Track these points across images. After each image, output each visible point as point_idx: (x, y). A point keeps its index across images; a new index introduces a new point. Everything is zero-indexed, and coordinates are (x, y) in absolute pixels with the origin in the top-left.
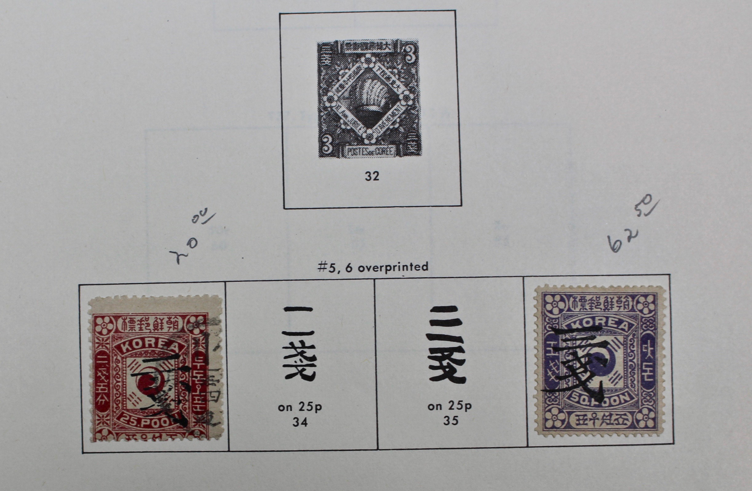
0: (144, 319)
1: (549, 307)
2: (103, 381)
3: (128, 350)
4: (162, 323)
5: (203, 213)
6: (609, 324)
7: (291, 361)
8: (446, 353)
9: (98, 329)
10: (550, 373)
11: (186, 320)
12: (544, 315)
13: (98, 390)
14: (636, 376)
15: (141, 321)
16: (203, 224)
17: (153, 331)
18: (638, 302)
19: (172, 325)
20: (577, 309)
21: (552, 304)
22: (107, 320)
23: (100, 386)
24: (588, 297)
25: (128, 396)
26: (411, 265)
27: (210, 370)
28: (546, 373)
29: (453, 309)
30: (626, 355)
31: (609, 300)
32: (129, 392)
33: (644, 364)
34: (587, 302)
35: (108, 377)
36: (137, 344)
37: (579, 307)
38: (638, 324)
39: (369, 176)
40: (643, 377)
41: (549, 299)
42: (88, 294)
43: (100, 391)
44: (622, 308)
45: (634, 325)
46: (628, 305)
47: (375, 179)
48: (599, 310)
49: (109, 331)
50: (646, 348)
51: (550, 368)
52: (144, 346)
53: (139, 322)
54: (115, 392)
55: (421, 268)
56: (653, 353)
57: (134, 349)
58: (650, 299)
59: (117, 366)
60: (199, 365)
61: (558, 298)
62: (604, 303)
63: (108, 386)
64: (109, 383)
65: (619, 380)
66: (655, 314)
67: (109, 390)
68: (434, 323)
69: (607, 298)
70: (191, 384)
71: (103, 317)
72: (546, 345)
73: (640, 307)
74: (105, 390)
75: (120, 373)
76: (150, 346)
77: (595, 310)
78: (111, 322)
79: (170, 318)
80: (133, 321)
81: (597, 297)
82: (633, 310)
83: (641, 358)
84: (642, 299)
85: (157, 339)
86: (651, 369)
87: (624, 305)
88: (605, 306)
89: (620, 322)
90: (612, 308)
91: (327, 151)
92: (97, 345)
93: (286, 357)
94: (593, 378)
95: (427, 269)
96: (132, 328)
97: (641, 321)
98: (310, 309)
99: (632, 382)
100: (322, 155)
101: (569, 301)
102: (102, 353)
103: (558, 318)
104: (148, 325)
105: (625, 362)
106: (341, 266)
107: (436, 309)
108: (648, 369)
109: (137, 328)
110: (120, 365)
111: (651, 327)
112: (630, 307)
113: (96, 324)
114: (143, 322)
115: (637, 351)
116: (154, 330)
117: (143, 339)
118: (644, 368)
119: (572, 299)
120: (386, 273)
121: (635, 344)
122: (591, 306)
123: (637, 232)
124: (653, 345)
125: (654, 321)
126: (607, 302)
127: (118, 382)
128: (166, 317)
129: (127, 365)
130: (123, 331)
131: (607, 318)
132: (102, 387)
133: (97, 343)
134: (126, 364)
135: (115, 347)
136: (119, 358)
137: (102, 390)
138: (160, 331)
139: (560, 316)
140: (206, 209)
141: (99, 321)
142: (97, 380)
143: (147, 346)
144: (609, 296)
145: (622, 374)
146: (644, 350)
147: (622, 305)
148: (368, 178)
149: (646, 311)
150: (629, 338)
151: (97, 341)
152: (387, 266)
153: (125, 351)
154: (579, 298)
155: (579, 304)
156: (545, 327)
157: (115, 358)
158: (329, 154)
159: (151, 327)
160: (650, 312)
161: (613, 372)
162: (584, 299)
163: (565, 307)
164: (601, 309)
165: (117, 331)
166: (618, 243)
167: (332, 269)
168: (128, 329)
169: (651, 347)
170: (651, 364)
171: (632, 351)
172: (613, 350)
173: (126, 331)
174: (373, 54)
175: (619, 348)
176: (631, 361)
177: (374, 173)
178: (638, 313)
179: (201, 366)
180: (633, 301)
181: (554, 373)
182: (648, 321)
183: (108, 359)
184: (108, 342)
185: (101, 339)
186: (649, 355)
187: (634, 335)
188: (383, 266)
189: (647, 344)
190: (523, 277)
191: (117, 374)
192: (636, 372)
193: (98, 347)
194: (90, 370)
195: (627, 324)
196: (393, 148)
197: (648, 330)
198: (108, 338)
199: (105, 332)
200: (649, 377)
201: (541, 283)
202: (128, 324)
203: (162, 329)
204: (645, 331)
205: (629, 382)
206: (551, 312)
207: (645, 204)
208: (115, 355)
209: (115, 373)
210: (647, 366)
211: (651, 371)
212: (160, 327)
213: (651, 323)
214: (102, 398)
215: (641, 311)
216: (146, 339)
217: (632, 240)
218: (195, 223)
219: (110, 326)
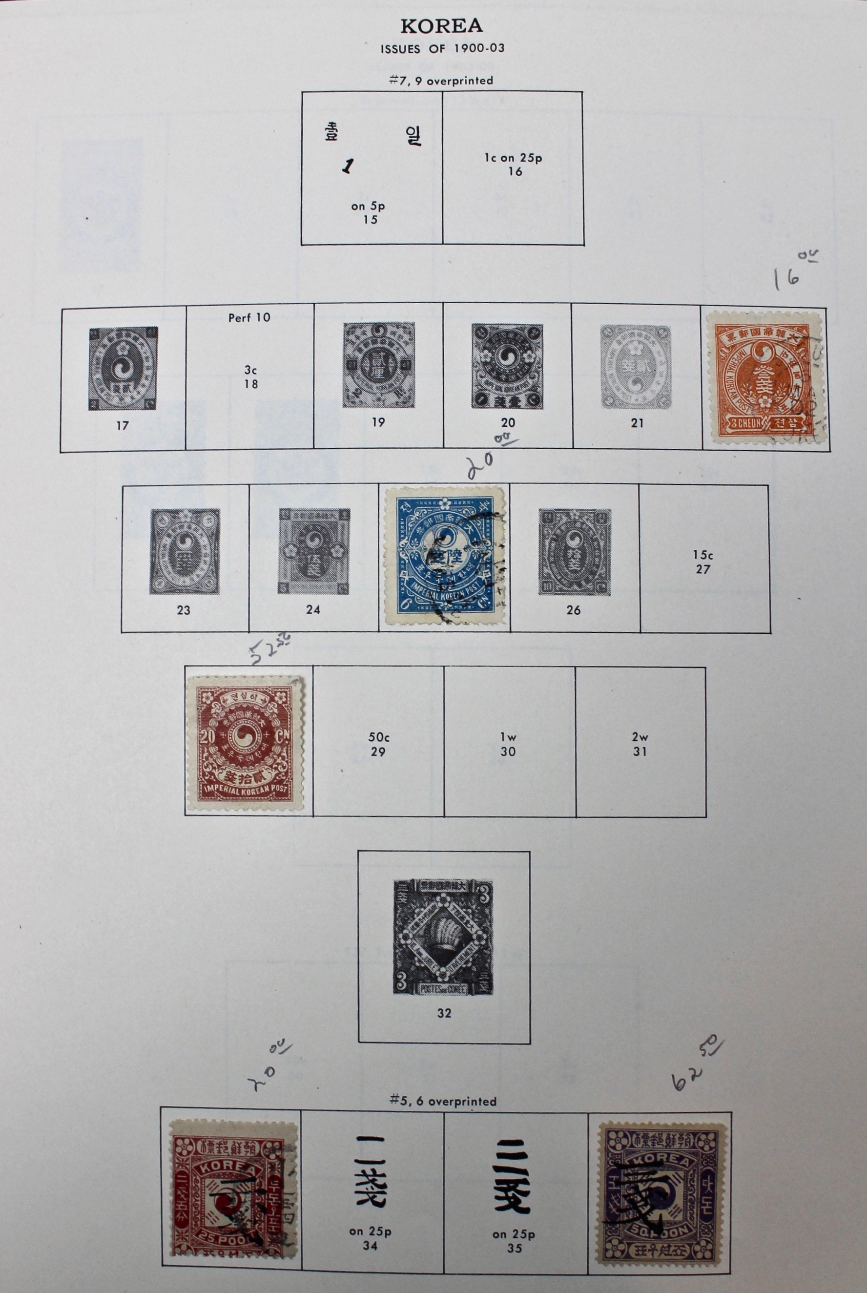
0: (222, 1143)
1: (612, 1143)
2: (182, 1199)
3: (206, 1171)
4: (239, 1147)
5: (280, 1044)
6: (671, 1160)
7: (362, 1188)
8: (511, 1185)
9: (179, 1150)
10: (611, 1206)
11: (262, 1146)
12: (607, 1151)
13: (177, 1207)
14: (695, 1210)
15: (220, 1144)
16: (280, 1053)
17: (230, 1154)
18: (699, 1139)
19: (249, 1150)
20: (640, 1146)
21: (615, 1140)
22: (187, 1141)
23: (180, 1204)
24: (651, 1134)
25: (206, 1214)
26: (480, 1100)
27: (285, 1194)
28: (607, 1206)
29: (519, 1143)
30: (686, 1189)
31: (671, 1137)
32: (207, 1211)
33: (704, 1198)
34: (650, 1139)
35: (187, 1196)
36: (216, 1165)
37: (642, 1143)
38: (699, 1160)
39: (442, 1013)
40: (702, 1210)
41: (613, 1135)
42: (169, 1116)
43: (179, 1209)
44: (683, 1146)
45: (694, 1161)
46: (690, 1142)
47: (447, 1016)
48: (661, 1146)
49: (189, 1153)
50: (706, 1183)
51: (612, 1201)
52: (222, 1168)
53: (218, 1146)
54: (194, 1210)
55: (489, 1104)
56: (713, 1187)
57: (212, 1170)
58: (711, 1136)
59: (197, 1186)
60: (274, 1188)
61: (621, 1134)
62: (667, 1139)
63: (188, 1204)
64: (188, 1201)
65: (679, 1213)
66: (715, 1151)
67: (188, 1208)
68: (500, 1156)
69: (669, 1135)
70: (266, 1206)
71: (183, 1139)
72: (608, 1180)
73: (701, 1144)
74: (184, 1207)
75: (199, 1192)
76: (228, 1168)
77: (657, 1146)
78: (191, 1144)
79: (247, 1143)
80: (212, 1144)
81: (659, 1134)
82: (694, 1147)
83: (701, 1192)
84: (703, 1137)
85: (235, 1162)
86: (710, 1203)
87: (686, 1142)
88: (666, 1142)
89: (680, 1158)
90: (673, 1144)
91: (401, 987)
92: (177, 1165)
93: (358, 1184)
94: (653, 1212)
95: (495, 1104)
96: (210, 1151)
97: (702, 1157)
98: (382, 1140)
99: (691, 1215)
100: (396, 991)
101: (632, 1137)
102: (182, 1173)
103: (621, 1154)
104: (227, 1148)
105: (685, 1196)
106: (412, 1099)
107: (503, 1143)
108: (707, 1203)
109: (216, 1150)
110: (199, 1185)
111: (712, 1163)
112: (692, 1144)
113: (176, 1145)
114: (222, 1146)
115: (697, 1186)
116: (232, 1153)
117: (221, 1162)
118: (703, 1202)
119: (635, 1136)
120: (456, 1107)
121: (695, 1179)
122: (654, 1143)
123: (701, 1071)
124: (713, 1180)
125: (715, 1157)
126: (669, 1139)
127: (196, 1200)
128: (243, 1141)
129: (206, 1185)
130: (202, 1153)
131: (669, 1154)
132: (181, 1205)
133: (178, 1163)
134: (204, 1185)
135: (195, 1168)
136: (198, 1178)
137: (181, 1207)
138: (238, 1154)
139: (622, 1151)
140: (284, 1040)
141: (180, 1142)
142: (177, 1198)
143: (225, 1168)
144: (671, 1133)
145: (682, 1208)
146: (704, 1185)
147: (684, 1142)
148: (441, 1015)
149: (707, 1148)
150: (690, 1173)
151: (177, 1161)
152: (456, 1101)
153: (203, 1171)
154: (642, 1134)
155: (642, 1140)
156: (608, 1162)
157: (194, 1178)
158: (404, 990)
159: (229, 1151)
160: (711, 1148)
161: (673, 1205)
162: (647, 1136)
163: (628, 1143)
164: (663, 1145)
165: (196, 1152)
166: (682, 1082)
167: (403, 1102)
168: (207, 1151)
169: (710, 1182)
170: (711, 1198)
171: (692, 1186)
172: (673, 1184)
173: (206, 1153)
174: (448, 894)
175: (680, 1182)
176: (691, 1195)
177: (446, 1011)
178: (699, 1150)
179: (276, 1189)
180: (694, 1139)
181: (615, 1205)
182: (709, 1158)
183: (188, 1179)
184: (188, 1162)
185: (181, 1160)
186: (709, 1189)
187: (694, 1171)
188: (453, 1100)
189: (707, 1179)
190: (588, 1114)
191: (196, 1193)
192: (695, 1206)
193: (178, 1167)
194: (170, 1188)
195: (688, 1160)
196: (465, 987)
197: (709, 1166)
198: (188, 1159)
199: (185, 1153)
200: (708, 1210)
201: (606, 1119)
202: (207, 1147)
203: (239, 1152)
204: (705, 1166)
205: (689, 1215)
206: (614, 1148)
207: (710, 1044)
208: (195, 1175)
209: (194, 1192)
210: (706, 1200)
211: (710, 1205)
212: (237, 1151)
213: (711, 1160)
214: (182, 1215)
215: (702, 1148)
216: (225, 1162)
217: (696, 1078)
218: (272, 1052)
219: (190, 1148)
